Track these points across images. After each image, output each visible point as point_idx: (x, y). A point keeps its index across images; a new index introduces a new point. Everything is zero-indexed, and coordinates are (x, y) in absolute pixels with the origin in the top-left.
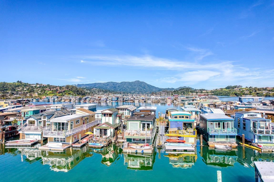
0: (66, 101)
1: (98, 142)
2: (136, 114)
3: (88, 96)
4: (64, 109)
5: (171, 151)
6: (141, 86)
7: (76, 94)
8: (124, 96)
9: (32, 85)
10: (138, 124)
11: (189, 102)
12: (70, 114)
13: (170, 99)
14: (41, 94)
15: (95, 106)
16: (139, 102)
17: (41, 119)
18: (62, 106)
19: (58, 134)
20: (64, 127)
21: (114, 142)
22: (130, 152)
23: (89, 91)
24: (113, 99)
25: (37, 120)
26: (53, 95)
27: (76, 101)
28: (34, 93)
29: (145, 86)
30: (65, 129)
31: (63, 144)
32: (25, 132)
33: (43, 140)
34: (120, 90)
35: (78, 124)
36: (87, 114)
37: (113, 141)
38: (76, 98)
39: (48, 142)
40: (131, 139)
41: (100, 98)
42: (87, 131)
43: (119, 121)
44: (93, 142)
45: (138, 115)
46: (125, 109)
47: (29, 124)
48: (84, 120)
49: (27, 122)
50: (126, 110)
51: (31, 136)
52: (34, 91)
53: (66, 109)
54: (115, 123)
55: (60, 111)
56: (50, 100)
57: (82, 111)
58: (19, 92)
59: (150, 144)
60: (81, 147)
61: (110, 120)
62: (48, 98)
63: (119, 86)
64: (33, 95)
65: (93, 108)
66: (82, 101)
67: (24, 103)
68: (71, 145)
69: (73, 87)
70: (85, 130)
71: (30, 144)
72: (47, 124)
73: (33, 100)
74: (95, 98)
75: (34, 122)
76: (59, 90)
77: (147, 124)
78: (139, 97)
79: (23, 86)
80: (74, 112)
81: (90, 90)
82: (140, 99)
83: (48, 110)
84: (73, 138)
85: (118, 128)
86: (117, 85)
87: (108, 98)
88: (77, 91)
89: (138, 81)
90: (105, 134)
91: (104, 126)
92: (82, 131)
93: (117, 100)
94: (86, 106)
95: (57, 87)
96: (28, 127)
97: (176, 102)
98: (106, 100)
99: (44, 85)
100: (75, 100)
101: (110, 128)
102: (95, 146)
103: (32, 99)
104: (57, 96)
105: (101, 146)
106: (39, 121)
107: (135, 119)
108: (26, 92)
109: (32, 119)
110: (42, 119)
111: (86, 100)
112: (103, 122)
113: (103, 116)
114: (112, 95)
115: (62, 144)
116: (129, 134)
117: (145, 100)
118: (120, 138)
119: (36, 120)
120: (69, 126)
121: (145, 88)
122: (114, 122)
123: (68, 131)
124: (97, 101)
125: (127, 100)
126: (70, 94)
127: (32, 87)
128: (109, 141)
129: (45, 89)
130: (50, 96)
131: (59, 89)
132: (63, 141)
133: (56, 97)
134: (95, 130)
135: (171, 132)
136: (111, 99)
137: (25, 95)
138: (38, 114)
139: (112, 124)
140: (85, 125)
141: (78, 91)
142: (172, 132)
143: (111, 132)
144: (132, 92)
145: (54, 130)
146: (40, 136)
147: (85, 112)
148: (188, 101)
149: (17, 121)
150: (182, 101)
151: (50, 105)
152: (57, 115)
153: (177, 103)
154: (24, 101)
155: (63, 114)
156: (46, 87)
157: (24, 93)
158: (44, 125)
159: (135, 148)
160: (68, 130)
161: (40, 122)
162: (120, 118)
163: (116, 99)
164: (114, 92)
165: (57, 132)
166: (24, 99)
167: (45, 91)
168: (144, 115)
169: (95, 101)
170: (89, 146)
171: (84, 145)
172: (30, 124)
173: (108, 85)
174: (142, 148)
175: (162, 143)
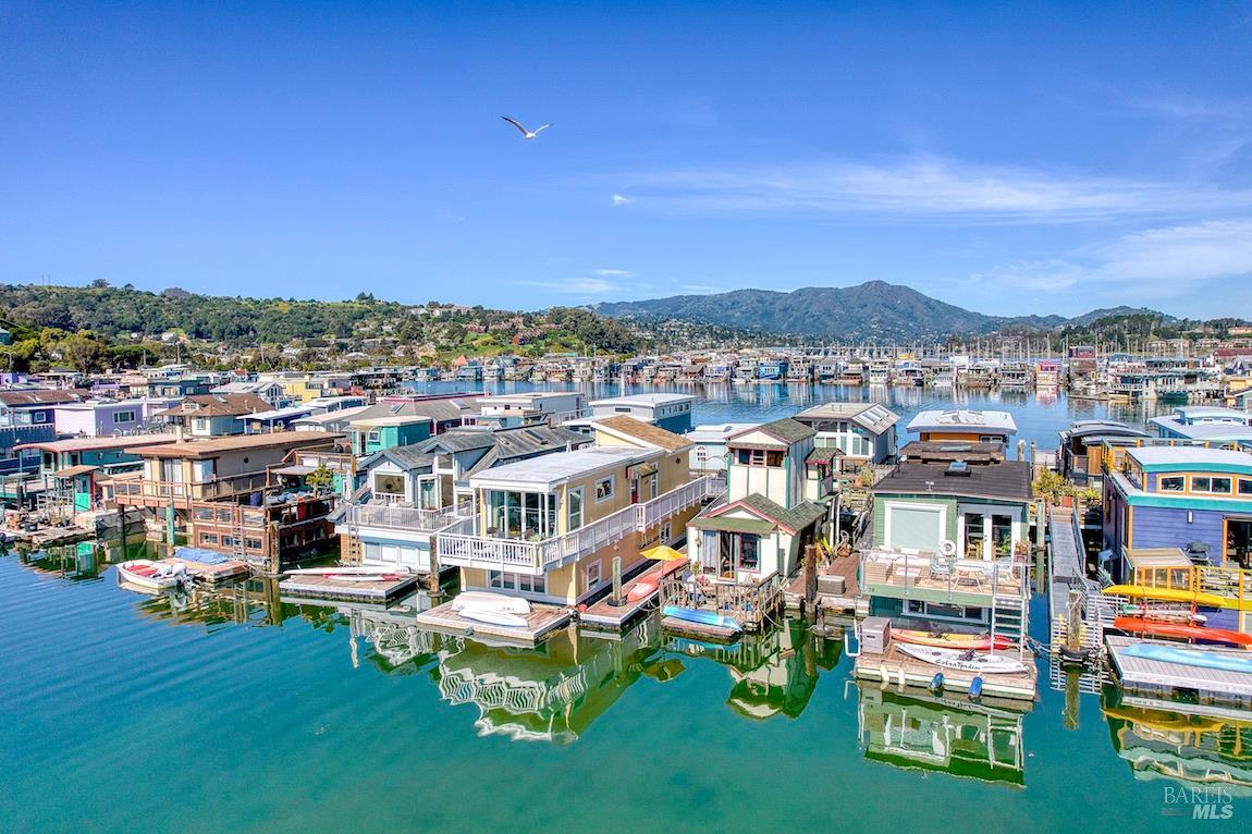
0: (552, 379)
1: (711, 605)
2: (916, 454)
3: (647, 354)
4: (538, 418)
5: (1159, 697)
6: (894, 308)
7: (595, 346)
8: (812, 357)
9: (413, 312)
10: (943, 516)
11: (1168, 388)
12: (569, 447)
13: (1052, 368)
14: (448, 348)
15: (688, 404)
16: (889, 384)
17: (429, 469)
18: (530, 401)
19: (510, 553)
20: (537, 515)
21: (797, 605)
22: (902, 681)
23: (648, 335)
24: (763, 369)
25: (415, 472)
26: (498, 351)
27: (596, 380)
28: (423, 344)
29: (912, 307)
30: (543, 531)
31: (534, 605)
32: (364, 532)
33: (437, 577)
34: (792, 326)
35: (605, 499)
36: (652, 448)
37: (792, 600)
38: (593, 363)
39: (463, 588)
40: (898, 602)
41: (699, 365)
42: (653, 537)
43: (820, 492)
44: (683, 602)
45: (925, 461)
46: (844, 424)
47: (378, 490)
48: (636, 480)
49: (371, 483)
50: (849, 431)
51: (388, 552)
52: (419, 336)
53: (546, 421)
54: (799, 502)
55: (518, 431)
56: (484, 374)
57: (625, 431)
58: (366, 341)
59: (1017, 640)
60: (622, 625)
61: (772, 483)
62: (474, 363)
63: (785, 310)
64: (419, 355)
65: (678, 413)
66: (622, 381)
67: (378, 387)
68: (571, 612)
69: (579, 315)
70: (643, 530)
71: (381, 592)
72: (460, 496)
73: (415, 373)
74: (676, 362)
75: (401, 480)
76: (522, 331)
77: (994, 516)
78: (886, 359)
79: (380, 316)
80: (588, 431)
81: (654, 330)
82: (893, 370)
83: (467, 421)
84: (583, 576)
85: (816, 530)
86: (779, 305)
87: (738, 366)
88: (597, 331)
89: (880, 284)
90: (750, 559)
91: (741, 515)
92: (627, 535)
93: (779, 377)
94: (645, 404)
95: (512, 316)
96: (372, 506)
97: (1084, 385)
98: (728, 373)
99: (459, 311)
100: (589, 372)
101: (776, 529)
102: (694, 625)
103: (414, 368)
104: (515, 357)
105: (729, 632)
106: (420, 478)
107: (927, 487)
108: (393, 338)
109: (389, 469)
110: (437, 471)
111: (640, 372)
112: (736, 492)
113: (737, 460)
114: (755, 351)
115: (527, 604)
116: (889, 572)
117: (919, 377)
118: (830, 588)
119: (406, 475)
120: (562, 514)
121: (911, 317)
122: (792, 497)
123: (555, 537)
124: (690, 380)
125: (833, 376)
126: (566, 346)
127: (414, 318)
128: (769, 604)
129: (464, 326)
130: (485, 356)
131: (521, 327)
132: (532, 588)
133: (508, 362)
134: (693, 534)
135: (1148, 572)
136: (751, 368)
137: (388, 354)
138: (420, 444)
139: (784, 505)
140: (642, 506)
141: (601, 334)
142: (1157, 576)
143: (780, 553)
144: (849, 336)
145: (491, 531)
146: (426, 555)
147: (642, 437)
148: (1160, 381)
149: (330, 474)
150: (1125, 380)
151: (479, 400)
152: (507, 449)
153: (1093, 392)
154: (380, 380)
155: (536, 447)
156: (469, 317)
157: (384, 342)
158: (447, 502)
159: (933, 659)
160: (555, 532)
161: (427, 485)
162: (825, 471)
163: (777, 370)
164: (764, 338)
165: (501, 544)
166: (384, 371)
167: (464, 333)
168: (970, 462)
169: (681, 379)
170: (665, 622)
171: (638, 616)
172: (385, 494)
173: (733, 304)
174: (974, 663)
175: (1090, 636)
